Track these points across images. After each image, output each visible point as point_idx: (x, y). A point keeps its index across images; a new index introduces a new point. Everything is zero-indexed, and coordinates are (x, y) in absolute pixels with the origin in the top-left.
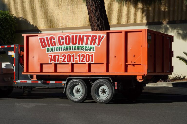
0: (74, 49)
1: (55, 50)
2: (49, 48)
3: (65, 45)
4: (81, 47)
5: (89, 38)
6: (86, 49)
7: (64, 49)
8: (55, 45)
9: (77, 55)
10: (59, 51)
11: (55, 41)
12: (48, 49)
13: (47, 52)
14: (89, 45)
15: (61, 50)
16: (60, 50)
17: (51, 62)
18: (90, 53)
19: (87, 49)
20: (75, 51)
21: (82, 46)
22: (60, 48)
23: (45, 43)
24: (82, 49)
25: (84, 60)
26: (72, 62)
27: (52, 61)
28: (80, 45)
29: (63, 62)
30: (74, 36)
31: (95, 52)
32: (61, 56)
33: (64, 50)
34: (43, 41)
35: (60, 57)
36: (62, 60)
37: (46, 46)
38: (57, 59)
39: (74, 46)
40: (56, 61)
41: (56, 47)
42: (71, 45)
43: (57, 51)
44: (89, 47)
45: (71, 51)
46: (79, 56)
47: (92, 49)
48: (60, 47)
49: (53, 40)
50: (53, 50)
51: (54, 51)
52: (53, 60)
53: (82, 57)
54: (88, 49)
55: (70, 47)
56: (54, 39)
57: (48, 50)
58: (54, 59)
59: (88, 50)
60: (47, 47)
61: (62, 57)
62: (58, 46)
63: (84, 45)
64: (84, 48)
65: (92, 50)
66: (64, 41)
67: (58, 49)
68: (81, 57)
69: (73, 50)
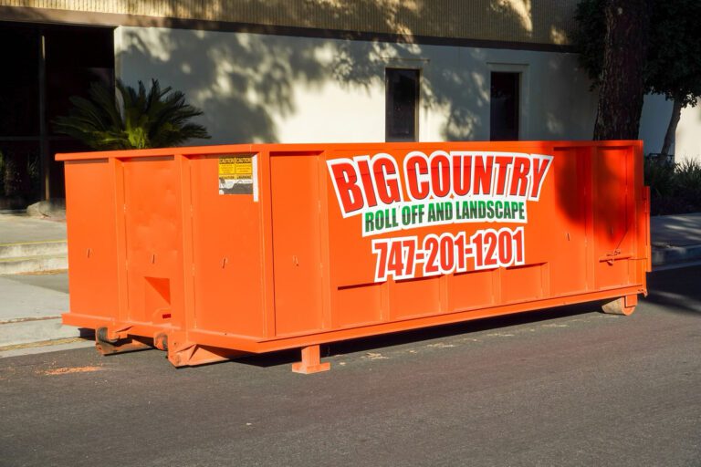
0: (461, 214)
1: (399, 219)
2: (374, 210)
3: (432, 198)
4: (483, 203)
5: (509, 166)
6: (500, 210)
7: (430, 212)
8: (396, 197)
9: (472, 238)
10: (414, 222)
11: (395, 181)
12: (367, 215)
13: (367, 230)
14: (507, 198)
15: (421, 221)
16: (417, 218)
17: (381, 275)
18: (513, 226)
19: (502, 210)
20: (466, 220)
21: (486, 198)
22: (417, 211)
23: (358, 188)
24: (487, 211)
25: (493, 257)
26: (456, 269)
27: (387, 272)
28: (482, 197)
29: (428, 270)
30: (460, 157)
31: (525, 221)
32: (420, 248)
33: (429, 220)
34: (347, 180)
35: (417, 251)
36: (423, 264)
37: (359, 205)
38: (405, 261)
39: (461, 199)
40: (404, 271)
41: (398, 206)
42: (452, 197)
43: (404, 223)
44: (507, 203)
45: (453, 224)
46: (478, 241)
47: (516, 210)
48: (414, 207)
49: (387, 177)
50: (391, 222)
51: (395, 224)
52: (391, 267)
53: (488, 246)
54: (505, 210)
55: (450, 204)
56: (393, 172)
57: (367, 222)
58: (394, 263)
59: (505, 217)
60: (366, 209)
61: (423, 251)
62: (409, 200)
63: (493, 197)
64: (494, 208)
65: (517, 214)
66: (428, 178)
67: (409, 216)
68: (484, 246)
69: (458, 217)
